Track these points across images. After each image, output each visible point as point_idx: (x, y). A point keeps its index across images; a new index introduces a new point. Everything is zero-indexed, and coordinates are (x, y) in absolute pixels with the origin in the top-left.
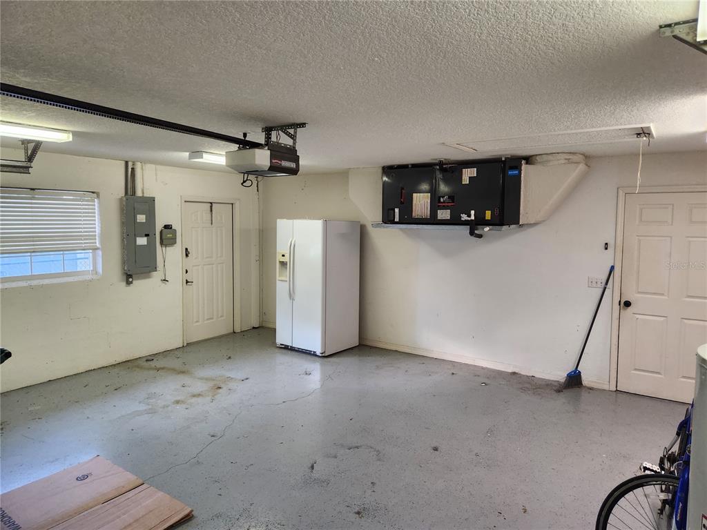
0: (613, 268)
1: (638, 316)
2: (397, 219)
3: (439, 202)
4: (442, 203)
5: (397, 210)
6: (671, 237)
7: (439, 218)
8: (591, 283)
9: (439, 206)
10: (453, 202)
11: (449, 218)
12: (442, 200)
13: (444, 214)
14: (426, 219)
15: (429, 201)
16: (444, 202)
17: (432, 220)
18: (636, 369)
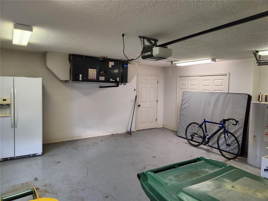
0: (136, 96)
1: (141, 109)
2: (81, 79)
3: (100, 73)
4: (101, 74)
5: (81, 75)
6: (147, 87)
7: (100, 80)
8: (131, 101)
9: (100, 75)
10: (106, 74)
11: (104, 80)
12: (101, 73)
13: (102, 78)
14: (95, 80)
15: (96, 73)
16: (102, 74)
17: (97, 80)
18: (141, 123)
